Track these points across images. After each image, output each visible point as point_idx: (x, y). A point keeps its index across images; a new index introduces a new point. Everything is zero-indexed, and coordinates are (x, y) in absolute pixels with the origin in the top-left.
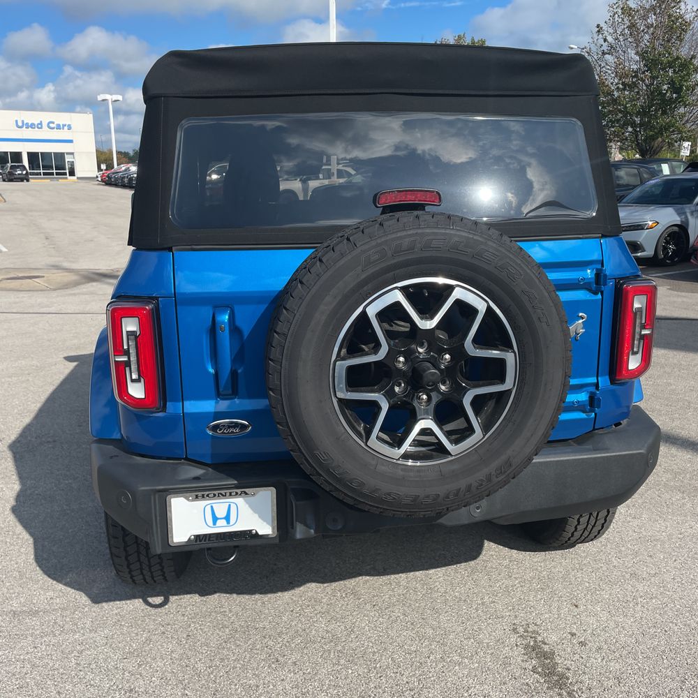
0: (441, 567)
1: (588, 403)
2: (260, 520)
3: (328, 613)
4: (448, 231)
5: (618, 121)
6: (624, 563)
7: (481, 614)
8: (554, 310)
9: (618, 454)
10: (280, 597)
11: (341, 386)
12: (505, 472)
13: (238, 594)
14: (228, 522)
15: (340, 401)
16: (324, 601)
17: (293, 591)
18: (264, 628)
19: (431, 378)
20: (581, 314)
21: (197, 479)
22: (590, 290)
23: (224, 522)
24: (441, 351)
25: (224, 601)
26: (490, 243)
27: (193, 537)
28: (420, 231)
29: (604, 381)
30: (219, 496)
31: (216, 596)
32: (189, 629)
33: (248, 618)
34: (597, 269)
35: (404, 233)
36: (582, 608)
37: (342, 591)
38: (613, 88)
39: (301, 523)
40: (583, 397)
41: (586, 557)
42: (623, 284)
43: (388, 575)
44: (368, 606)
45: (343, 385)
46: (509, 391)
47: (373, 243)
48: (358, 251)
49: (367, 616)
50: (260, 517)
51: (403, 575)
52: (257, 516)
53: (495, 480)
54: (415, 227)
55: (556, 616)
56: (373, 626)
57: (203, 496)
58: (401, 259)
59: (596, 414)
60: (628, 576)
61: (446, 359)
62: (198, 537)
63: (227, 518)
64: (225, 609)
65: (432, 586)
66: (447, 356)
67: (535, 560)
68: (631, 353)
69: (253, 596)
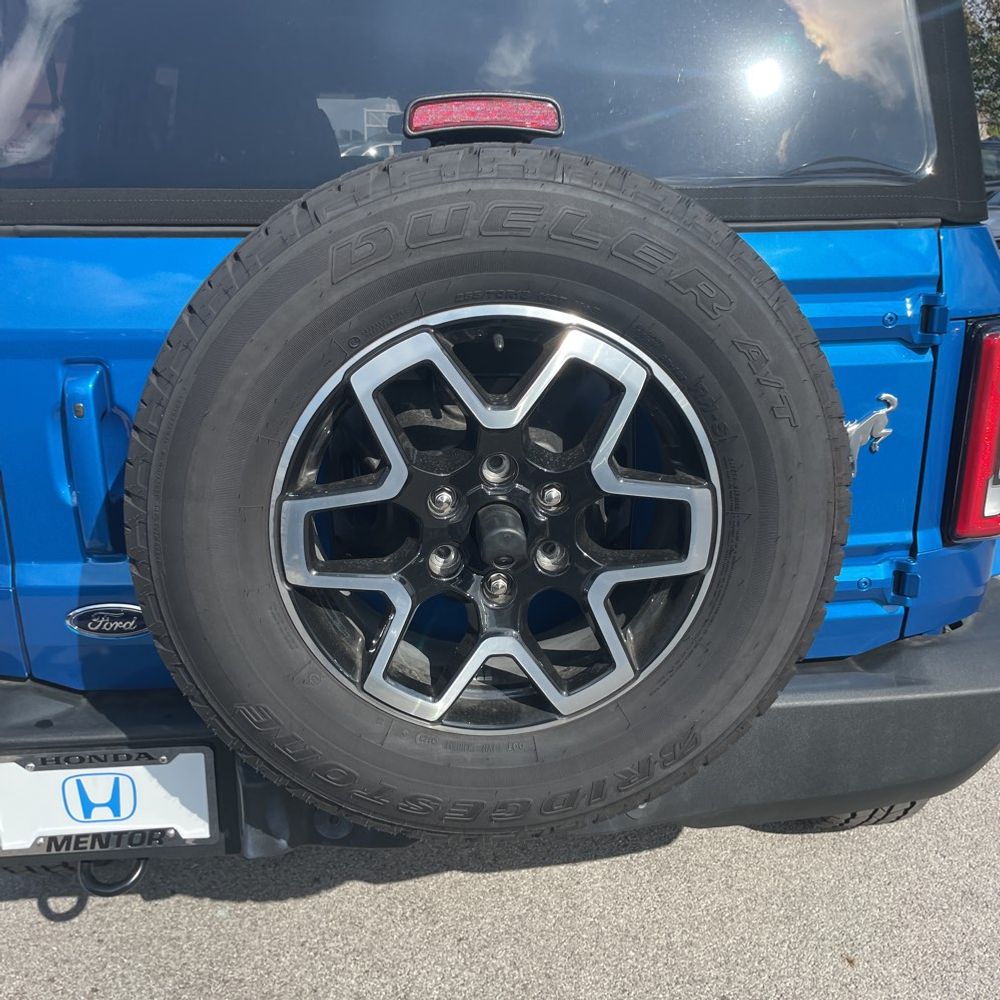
0: (602, 857)
1: (891, 585)
2: (184, 809)
3: (369, 952)
4: (549, 189)
5: (988, 79)
6: (951, 866)
7: (663, 970)
8: (809, 387)
9: (949, 694)
10: (289, 910)
11: (296, 557)
12: (684, 756)
13: (215, 898)
14: (116, 811)
15: (298, 592)
16: (368, 924)
17: (316, 898)
18: (241, 981)
19: (502, 545)
20: (884, 396)
21: (45, 724)
22: (908, 343)
23: (107, 813)
24: (539, 482)
25: (183, 914)
26: (656, 222)
27: (41, 840)
28: (478, 186)
29: (929, 539)
30: (91, 761)
31: (172, 901)
32: (101, 975)
33: (217, 955)
34: (927, 298)
35: (438, 191)
36: (862, 966)
37: (407, 903)
38: (982, 27)
39: (257, 826)
40: (880, 572)
41: (879, 850)
42: (985, 330)
43: (500, 870)
44: (448, 943)
45: (300, 556)
46: (698, 577)
47: (360, 214)
48: (321, 232)
49: (442, 965)
50: (183, 803)
51: (527, 873)
52: (176, 801)
53: (660, 773)
54: (467, 176)
55: (808, 983)
56: (448, 987)
57: (57, 761)
58: (429, 256)
59: (907, 609)
60: (956, 897)
61: (550, 499)
62: (52, 840)
63: (114, 804)
64: (179, 933)
65: (578, 902)
66: (555, 493)
67: (782, 851)
68: (991, 481)
69: (240, 905)
